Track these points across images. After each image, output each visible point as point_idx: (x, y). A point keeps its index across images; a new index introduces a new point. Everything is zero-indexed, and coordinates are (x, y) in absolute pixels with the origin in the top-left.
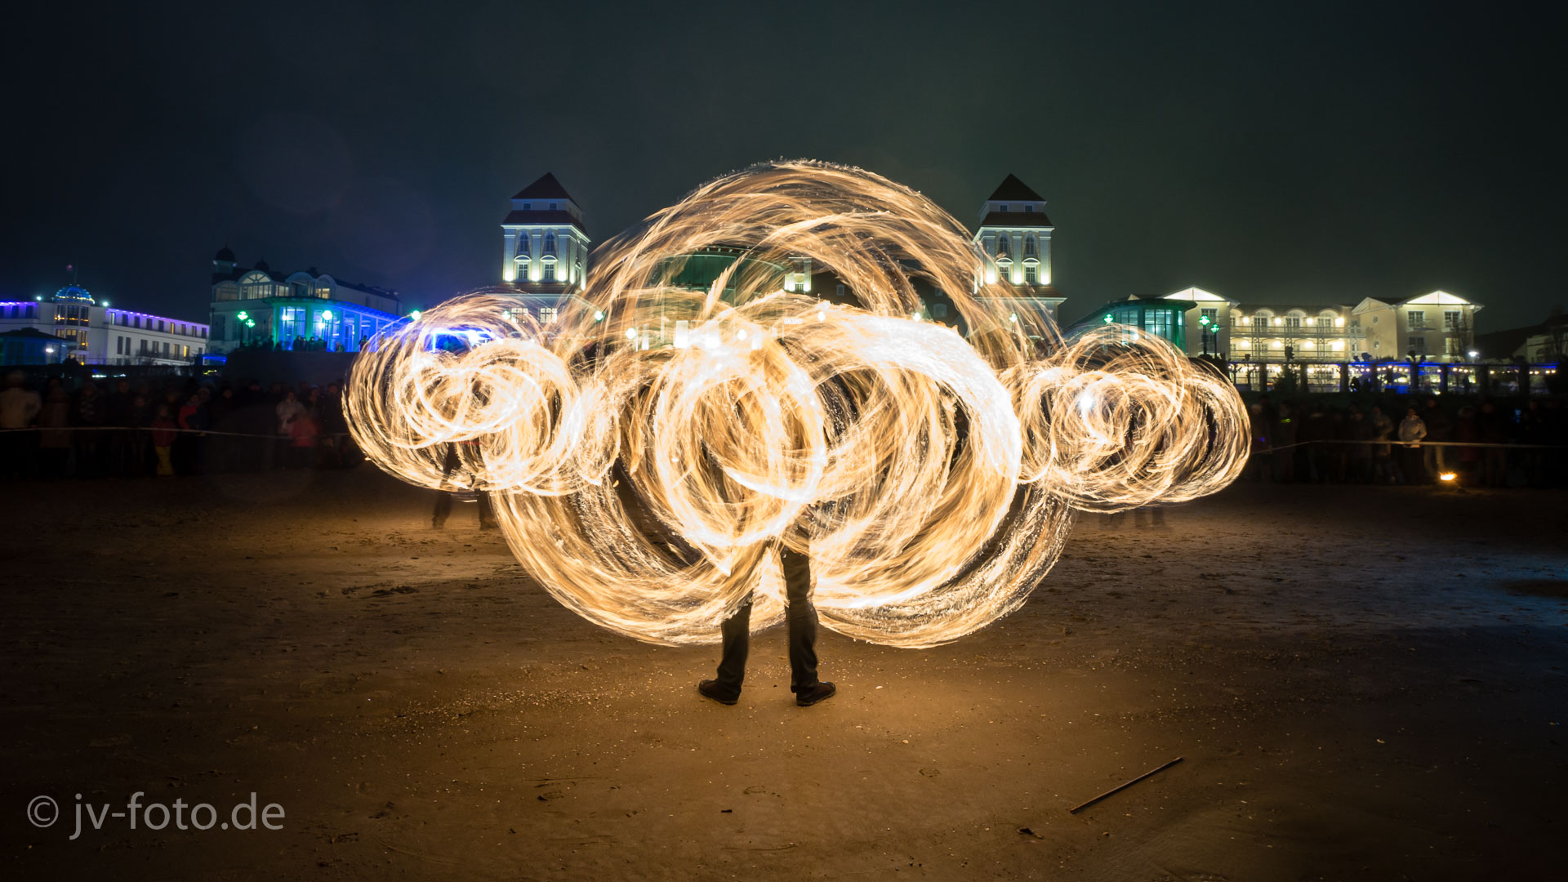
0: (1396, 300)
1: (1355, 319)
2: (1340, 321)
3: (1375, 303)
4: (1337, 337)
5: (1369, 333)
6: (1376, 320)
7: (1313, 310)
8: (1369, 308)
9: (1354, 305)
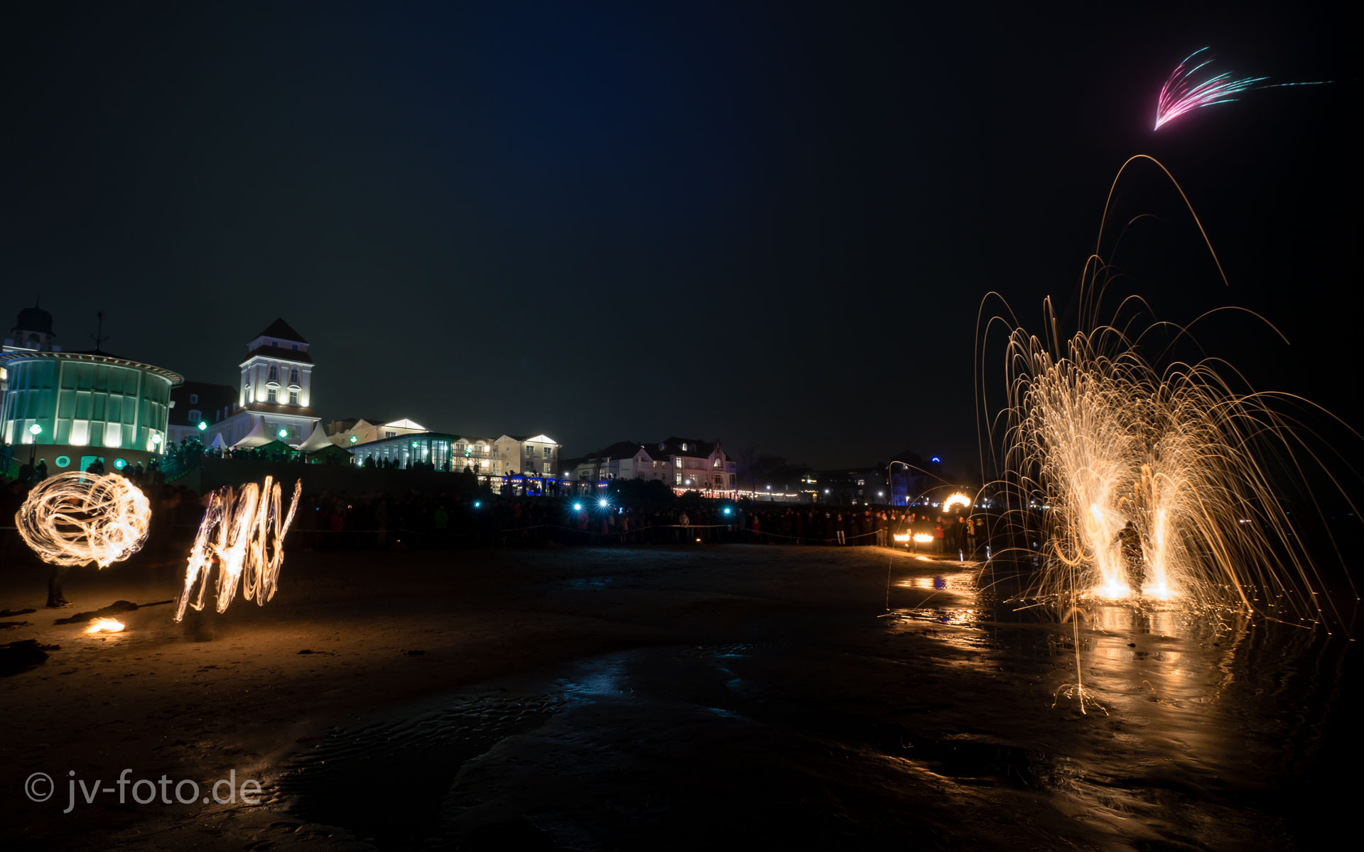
0: (521, 438)
1: (495, 448)
2: (487, 448)
3: (508, 439)
4: (485, 458)
5: (504, 457)
6: (508, 449)
7: (473, 440)
8: (505, 442)
9: (496, 439)
